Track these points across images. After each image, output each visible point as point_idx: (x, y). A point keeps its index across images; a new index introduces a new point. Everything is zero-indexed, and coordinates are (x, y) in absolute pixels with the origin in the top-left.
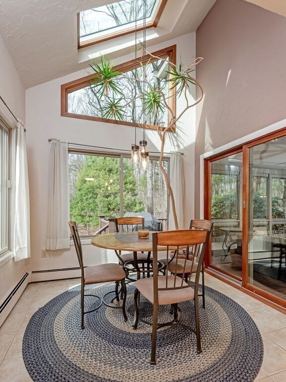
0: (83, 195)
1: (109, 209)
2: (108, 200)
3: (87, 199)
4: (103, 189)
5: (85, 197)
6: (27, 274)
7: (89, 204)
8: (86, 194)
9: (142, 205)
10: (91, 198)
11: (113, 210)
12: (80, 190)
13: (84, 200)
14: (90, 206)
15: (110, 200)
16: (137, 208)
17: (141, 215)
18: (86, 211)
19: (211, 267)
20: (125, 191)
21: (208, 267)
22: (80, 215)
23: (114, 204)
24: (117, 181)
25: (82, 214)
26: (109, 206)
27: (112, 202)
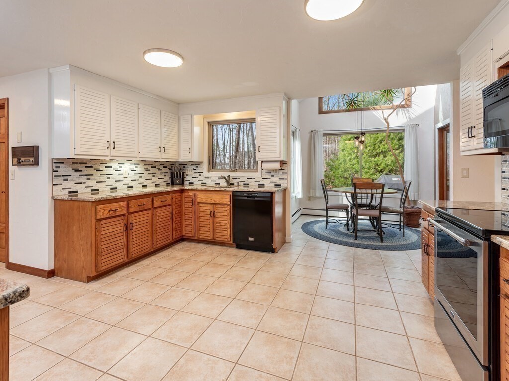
0: (347, 155)
2: (376, 160)
3: (350, 159)
4: (369, 147)
5: (349, 158)
6: (300, 209)
7: (353, 165)
8: (350, 154)
10: (354, 159)
11: (381, 172)
12: (343, 150)
13: (348, 161)
14: (354, 167)
15: (378, 161)
18: (349, 173)
20: (399, 148)
22: (344, 177)
23: (383, 165)
25: (345, 176)
26: (377, 167)
27: (381, 162)
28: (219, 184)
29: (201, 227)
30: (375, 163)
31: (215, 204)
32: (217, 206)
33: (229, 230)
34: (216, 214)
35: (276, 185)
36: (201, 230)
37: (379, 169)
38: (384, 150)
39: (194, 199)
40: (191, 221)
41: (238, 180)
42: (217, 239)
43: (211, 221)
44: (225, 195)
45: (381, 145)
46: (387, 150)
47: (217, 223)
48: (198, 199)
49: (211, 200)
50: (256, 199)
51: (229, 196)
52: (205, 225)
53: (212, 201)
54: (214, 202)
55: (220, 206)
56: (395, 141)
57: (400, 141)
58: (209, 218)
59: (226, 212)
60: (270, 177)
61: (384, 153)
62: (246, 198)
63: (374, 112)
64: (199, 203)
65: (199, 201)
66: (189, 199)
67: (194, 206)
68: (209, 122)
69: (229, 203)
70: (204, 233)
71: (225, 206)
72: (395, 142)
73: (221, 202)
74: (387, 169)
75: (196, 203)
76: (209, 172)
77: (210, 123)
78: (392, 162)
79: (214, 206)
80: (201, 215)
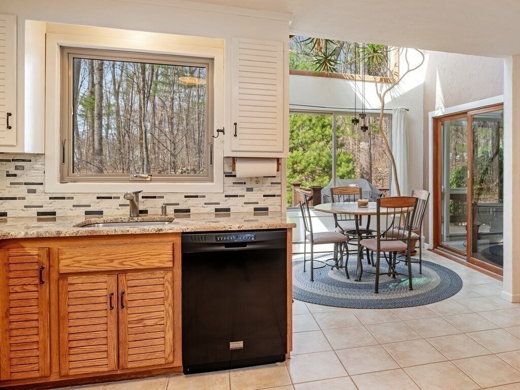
1: (295, 171)
9: (351, 165)
16: (343, 170)
17: (354, 183)
19: (441, 246)
20: (323, 139)
21: (438, 247)
23: (304, 163)
24: (308, 122)
27: (300, 158)
28: (101, 213)
29: (74, 344)
30: (292, 160)
31: (125, 272)
32: (130, 276)
33: (169, 335)
34: (126, 298)
35: (256, 209)
36: (72, 351)
37: (298, 168)
38: (304, 140)
39: (46, 265)
40: (35, 332)
41: (159, 203)
42: (130, 365)
43: (112, 318)
44: (156, 247)
45: (300, 133)
46: (309, 141)
47: (130, 322)
48: (63, 263)
49: (112, 261)
50: (248, 247)
51: (170, 247)
52: (92, 335)
53: (116, 265)
54: (120, 267)
55: (140, 275)
56: (319, 128)
57: (324, 129)
58: (103, 313)
59: (160, 288)
60: (244, 192)
61: (305, 145)
62: (223, 248)
63: (352, 83)
64: (64, 276)
65: (63, 270)
66: (28, 267)
67: (46, 286)
68: (62, 48)
69: (170, 264)
70: (85, 357)
71: (159, 274)
72: (318, 130)
73: (145, 264)
74: (309, 169)
75: (54, 276)
76: (62, 180)
77: (66, 51)
78: (315, 159)
79: (122, 277)
80: (71, 309)
